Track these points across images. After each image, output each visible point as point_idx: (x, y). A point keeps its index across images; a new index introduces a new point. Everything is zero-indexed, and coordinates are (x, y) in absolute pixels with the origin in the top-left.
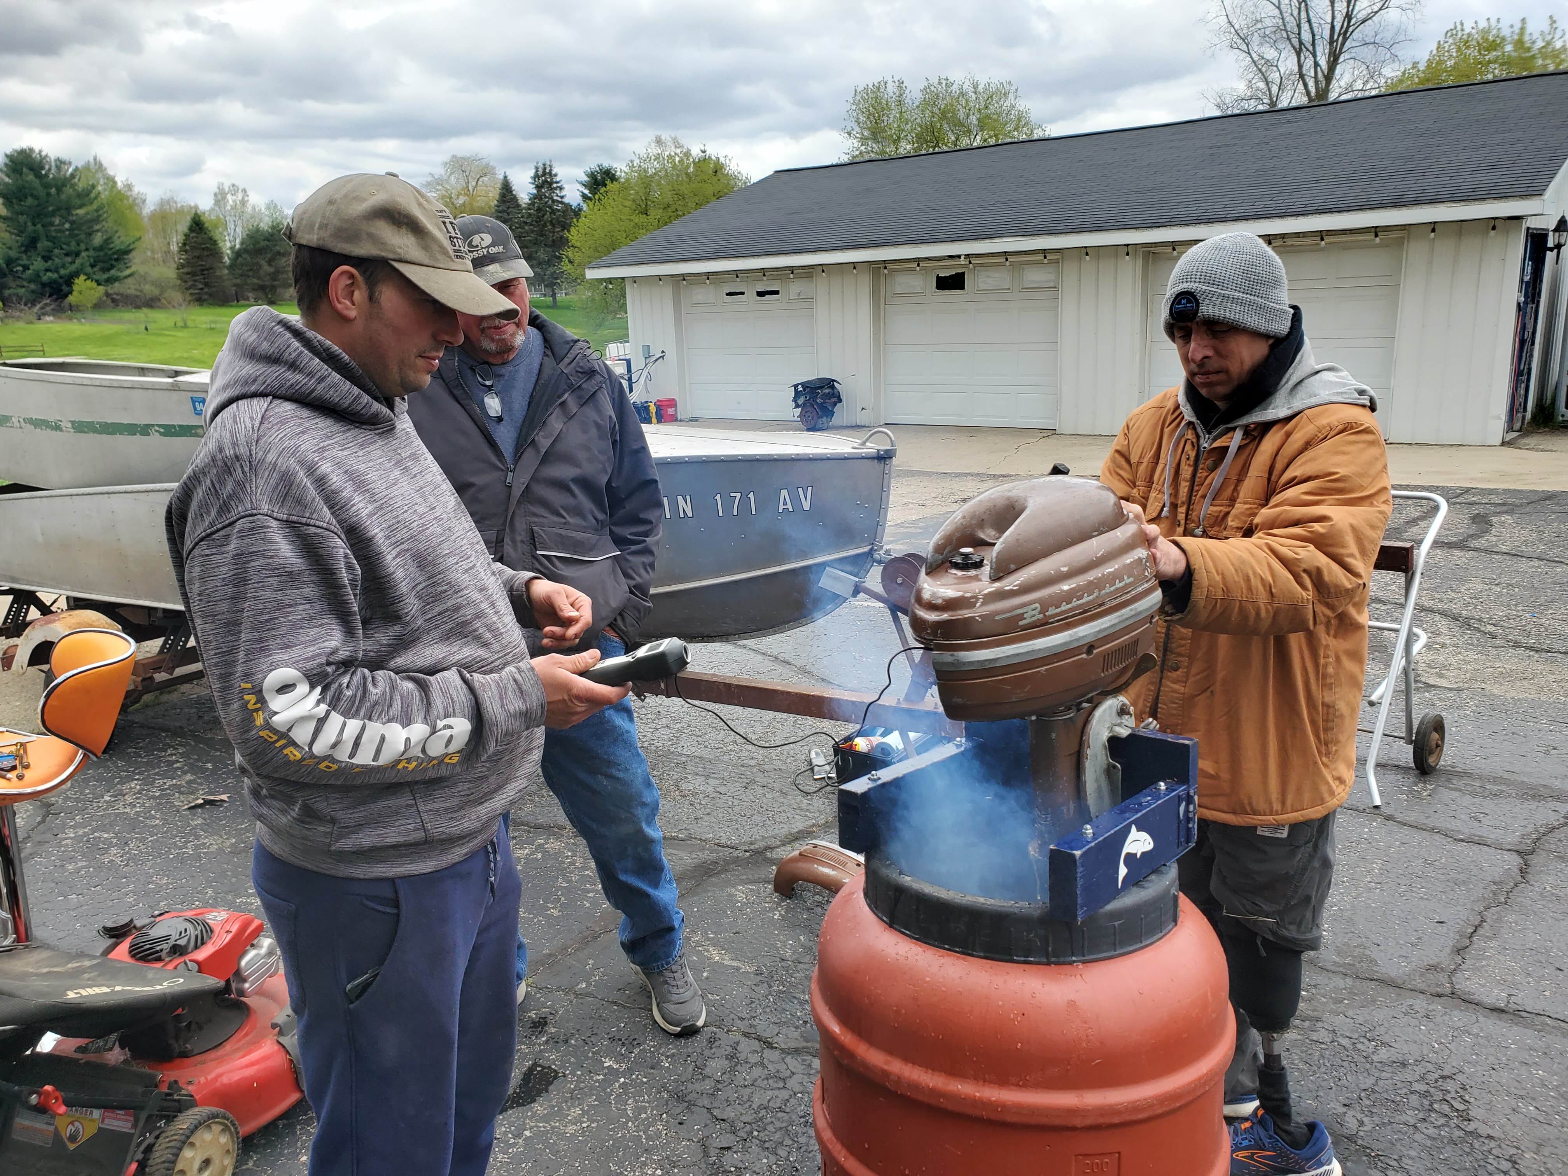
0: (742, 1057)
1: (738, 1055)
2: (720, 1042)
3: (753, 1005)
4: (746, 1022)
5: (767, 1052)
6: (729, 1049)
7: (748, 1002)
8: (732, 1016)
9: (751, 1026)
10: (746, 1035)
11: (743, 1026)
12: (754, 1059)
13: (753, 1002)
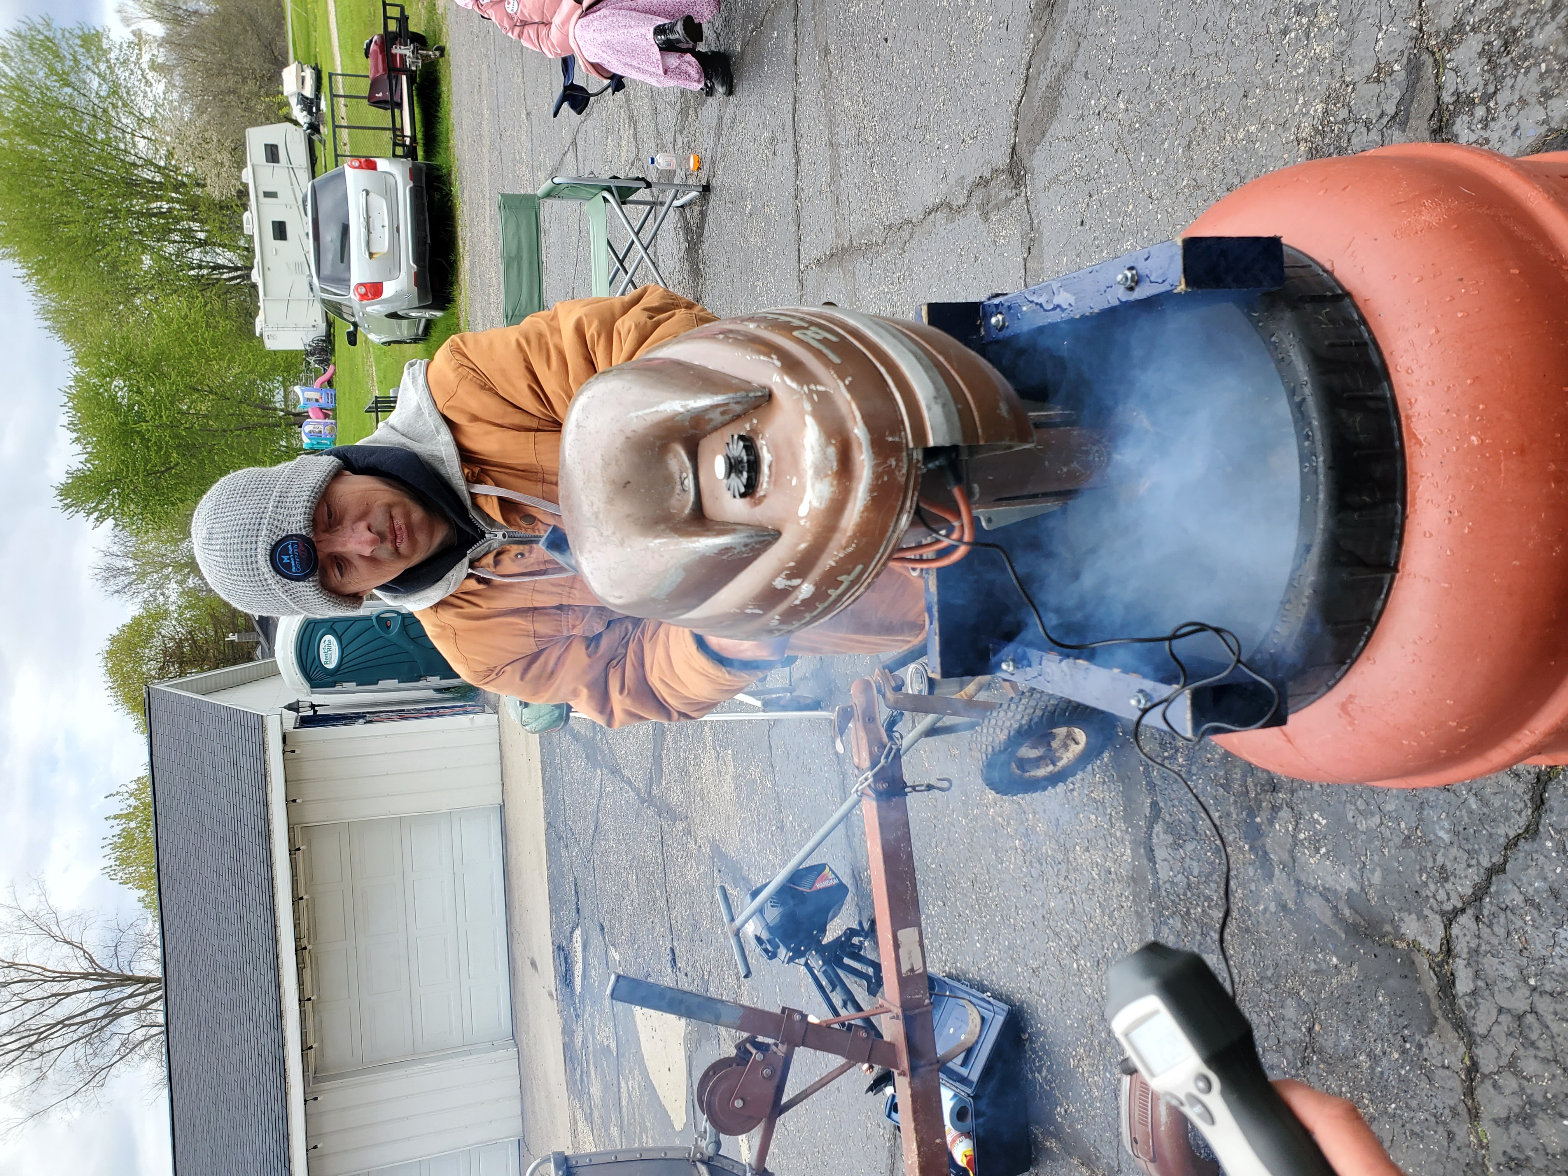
0: (1515, 1103)
1: (1516, 1110)
2: (1510, 1151)
3: (1417, 1129)
4: (1453, 1126)
5: (1487, 1065)
6: (1515, 1129)
7: (1415, 1141)
8: (1454, 1154)
9: (1455, 1114)
10: (1474, 1115)
11: (1462, 1130)
12: (1509, 1082)
13: (1413, 1133)
